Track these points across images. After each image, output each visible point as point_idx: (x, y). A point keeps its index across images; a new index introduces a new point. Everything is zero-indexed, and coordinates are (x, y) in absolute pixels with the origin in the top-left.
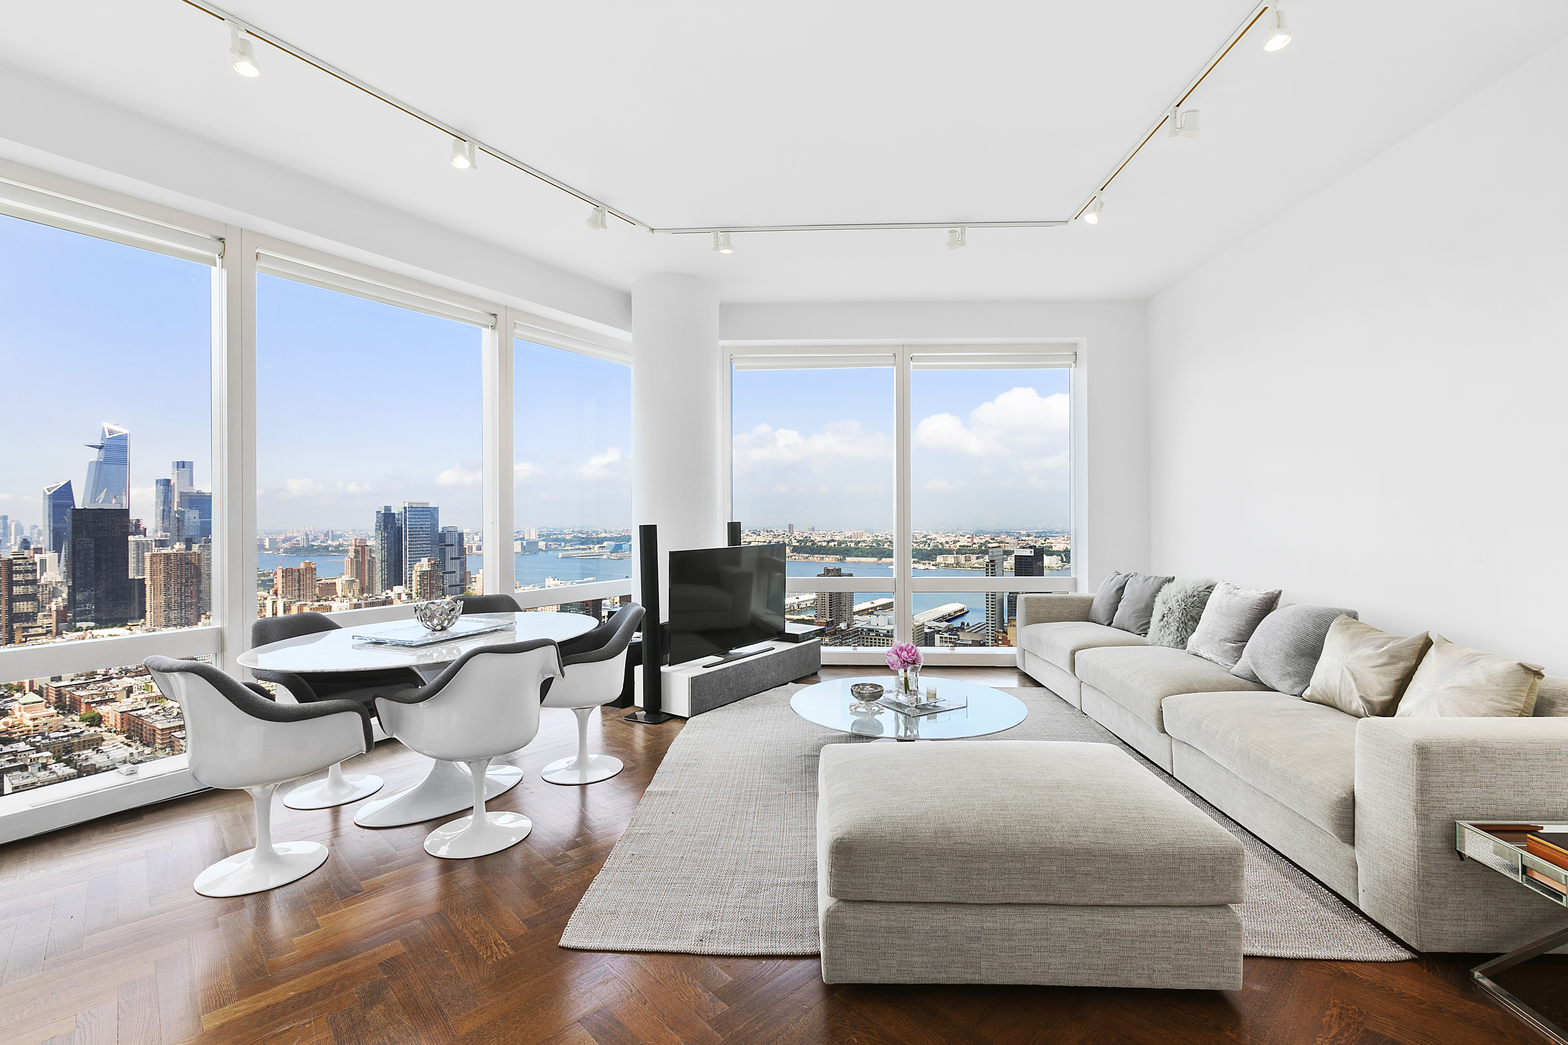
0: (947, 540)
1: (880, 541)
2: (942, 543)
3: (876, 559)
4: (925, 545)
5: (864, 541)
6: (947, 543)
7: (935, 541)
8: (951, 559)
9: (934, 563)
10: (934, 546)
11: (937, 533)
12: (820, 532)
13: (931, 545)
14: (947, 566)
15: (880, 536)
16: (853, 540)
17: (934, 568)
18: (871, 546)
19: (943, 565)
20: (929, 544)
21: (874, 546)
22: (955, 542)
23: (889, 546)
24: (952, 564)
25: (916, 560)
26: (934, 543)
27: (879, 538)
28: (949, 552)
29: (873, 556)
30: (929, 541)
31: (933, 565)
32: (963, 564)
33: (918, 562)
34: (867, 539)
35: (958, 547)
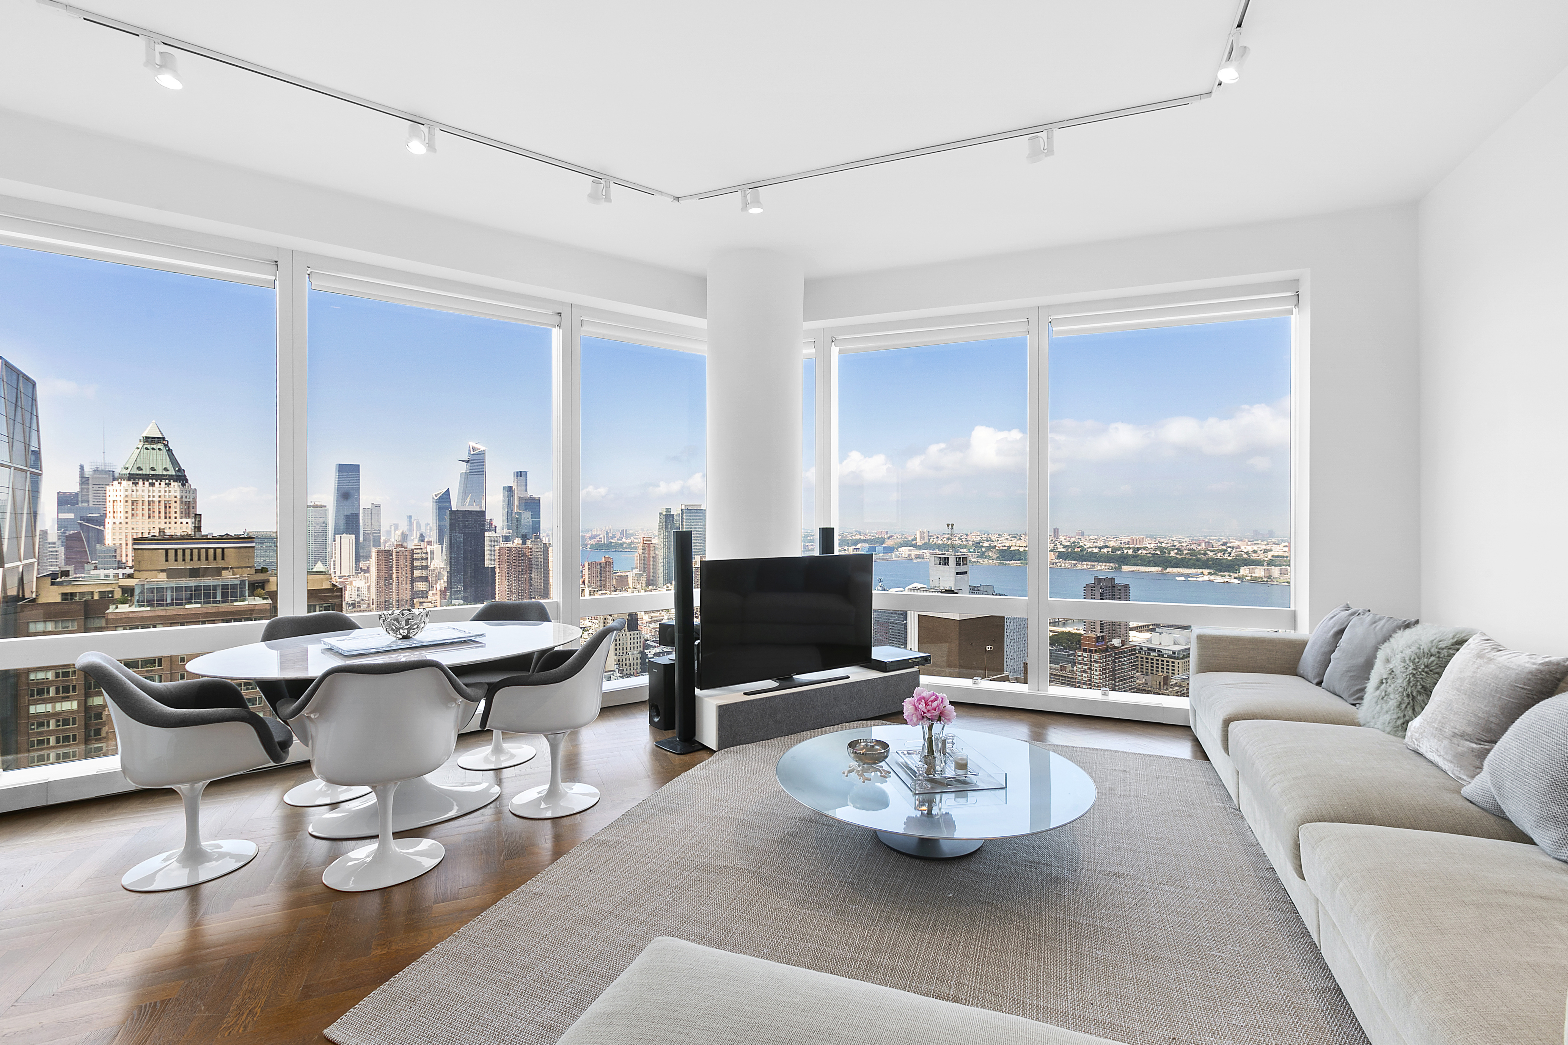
0: (1255, 548)
1: (1164, 548)
2: (1247, 552)
3: (1160, 569)
4: (1224, 554)
5: (1145, 548)
6: (1255, 552)
7: (1238, 550)
8: (1259, 572)
9: (1236, 575)
10: (1237, 556)
11: (1241, 541)
12: (1091, 537)
13: (1232, 555)
14: (1254, 580)
15: (1165, 542)
16: (1131, 546)
17: (1236, 581)
18: (1154, 554)
19: (1249, 578)
20: (1230, 553)
21: (1157, 554)
22: (1266, 551)
23: (1176, 554)
24: (1262, 578)
25: (1211, 571)
26: (1236, 552)
27: (1163, 545)
28: (1259, 563)
29: (1156, 565)
30: (1229, 550)
31: (1235, 578)
32: (1276, 578)
33: (1215, 574)
34: (1148, 546)
35: (1270, 557)
